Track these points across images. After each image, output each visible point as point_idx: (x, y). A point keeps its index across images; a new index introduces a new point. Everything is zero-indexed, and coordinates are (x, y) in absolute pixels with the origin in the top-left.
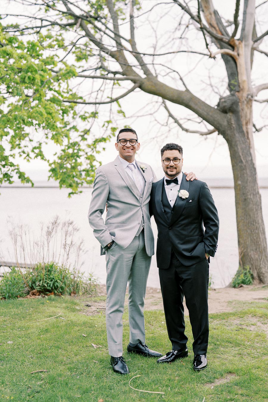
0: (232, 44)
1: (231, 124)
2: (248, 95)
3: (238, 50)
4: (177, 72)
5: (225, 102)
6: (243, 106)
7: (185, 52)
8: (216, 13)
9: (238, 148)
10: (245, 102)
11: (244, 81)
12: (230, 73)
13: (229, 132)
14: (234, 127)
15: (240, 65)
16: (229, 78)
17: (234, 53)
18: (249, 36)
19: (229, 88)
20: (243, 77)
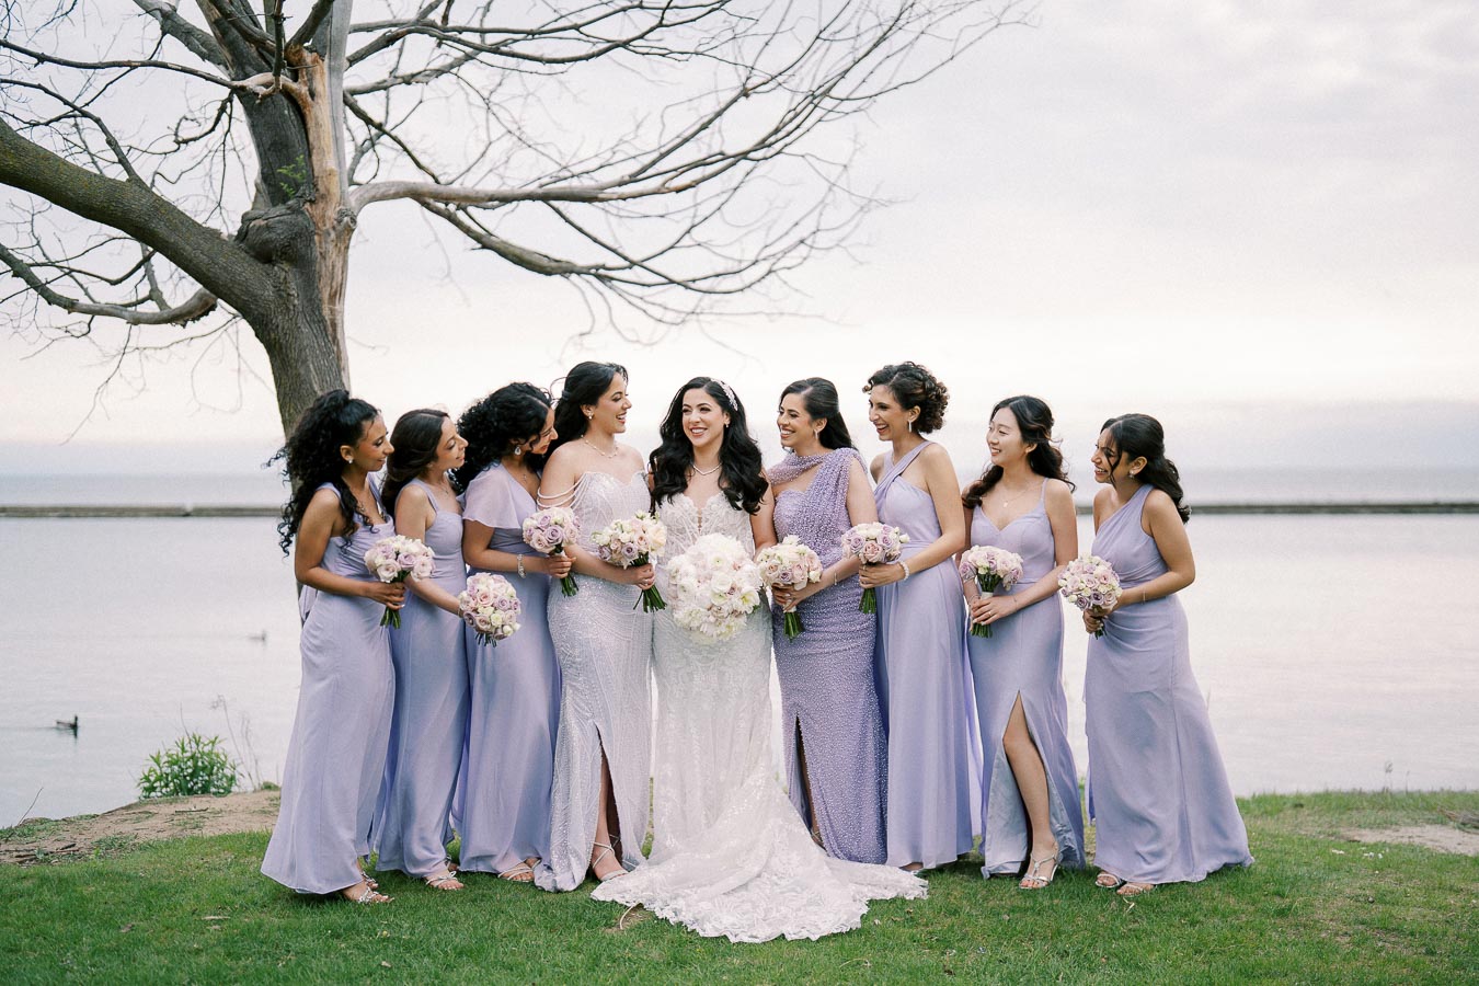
0: (294, 58)
1: (289, 295)
2: (342, 214)
3: (311, 80)
4: (100, 123)
5: (268, 228)
6: (324, 246)
9: (309, 371)
10: (333, 235)
11: (331, 173)
13: (280, 320)
14: (294, 306)
15: (317, 124)
16: (263, 156)
17: (300, 88)
18: (342, 42)
19: (263, 187)
20: (325, 162)
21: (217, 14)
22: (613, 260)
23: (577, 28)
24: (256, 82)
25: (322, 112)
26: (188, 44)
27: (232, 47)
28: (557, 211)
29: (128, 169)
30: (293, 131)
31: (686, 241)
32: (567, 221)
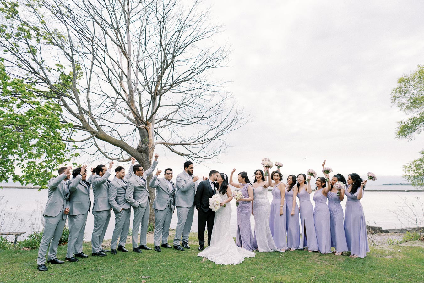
0: (147, 123)
1: (144, 158)
2: (153, 146)
3: (149, 126)
4: (117, 132)
5: (142, 148)
6: (150, 151)
7: (128, 124)
8: (136, 108)
10: (151, 149)
11: (151, 140)
12: (142, 135)
13: (143, 161)
15: (150, 133)
16: (141, 137)
17: (147, 127)
18: (154, 121)
19: (141, 142)
20: (151, 138)
21: (136, 116)
22: (191, 154)
23: (188, 120)
24: (141, 126)
25: (151, 131)
26: (130, 121)
27: (137, 121)
28: (184, 146)
29: (121, 139)
30: (146, 134)
31: (201, 151)
32: (185, 148)
